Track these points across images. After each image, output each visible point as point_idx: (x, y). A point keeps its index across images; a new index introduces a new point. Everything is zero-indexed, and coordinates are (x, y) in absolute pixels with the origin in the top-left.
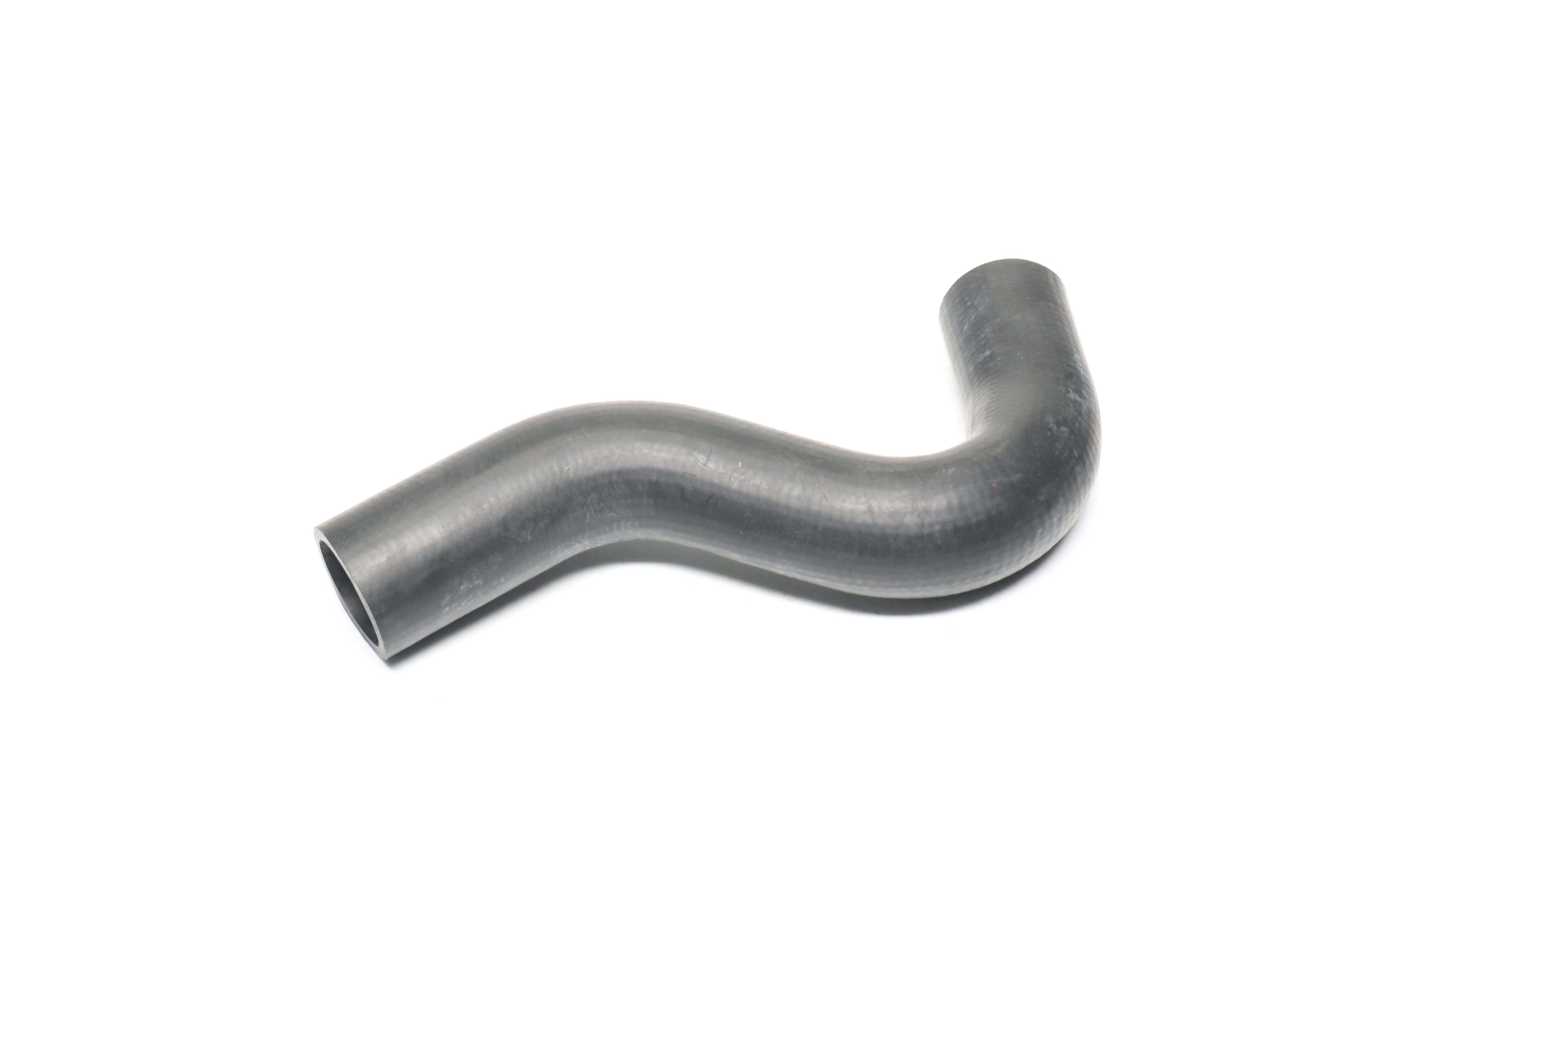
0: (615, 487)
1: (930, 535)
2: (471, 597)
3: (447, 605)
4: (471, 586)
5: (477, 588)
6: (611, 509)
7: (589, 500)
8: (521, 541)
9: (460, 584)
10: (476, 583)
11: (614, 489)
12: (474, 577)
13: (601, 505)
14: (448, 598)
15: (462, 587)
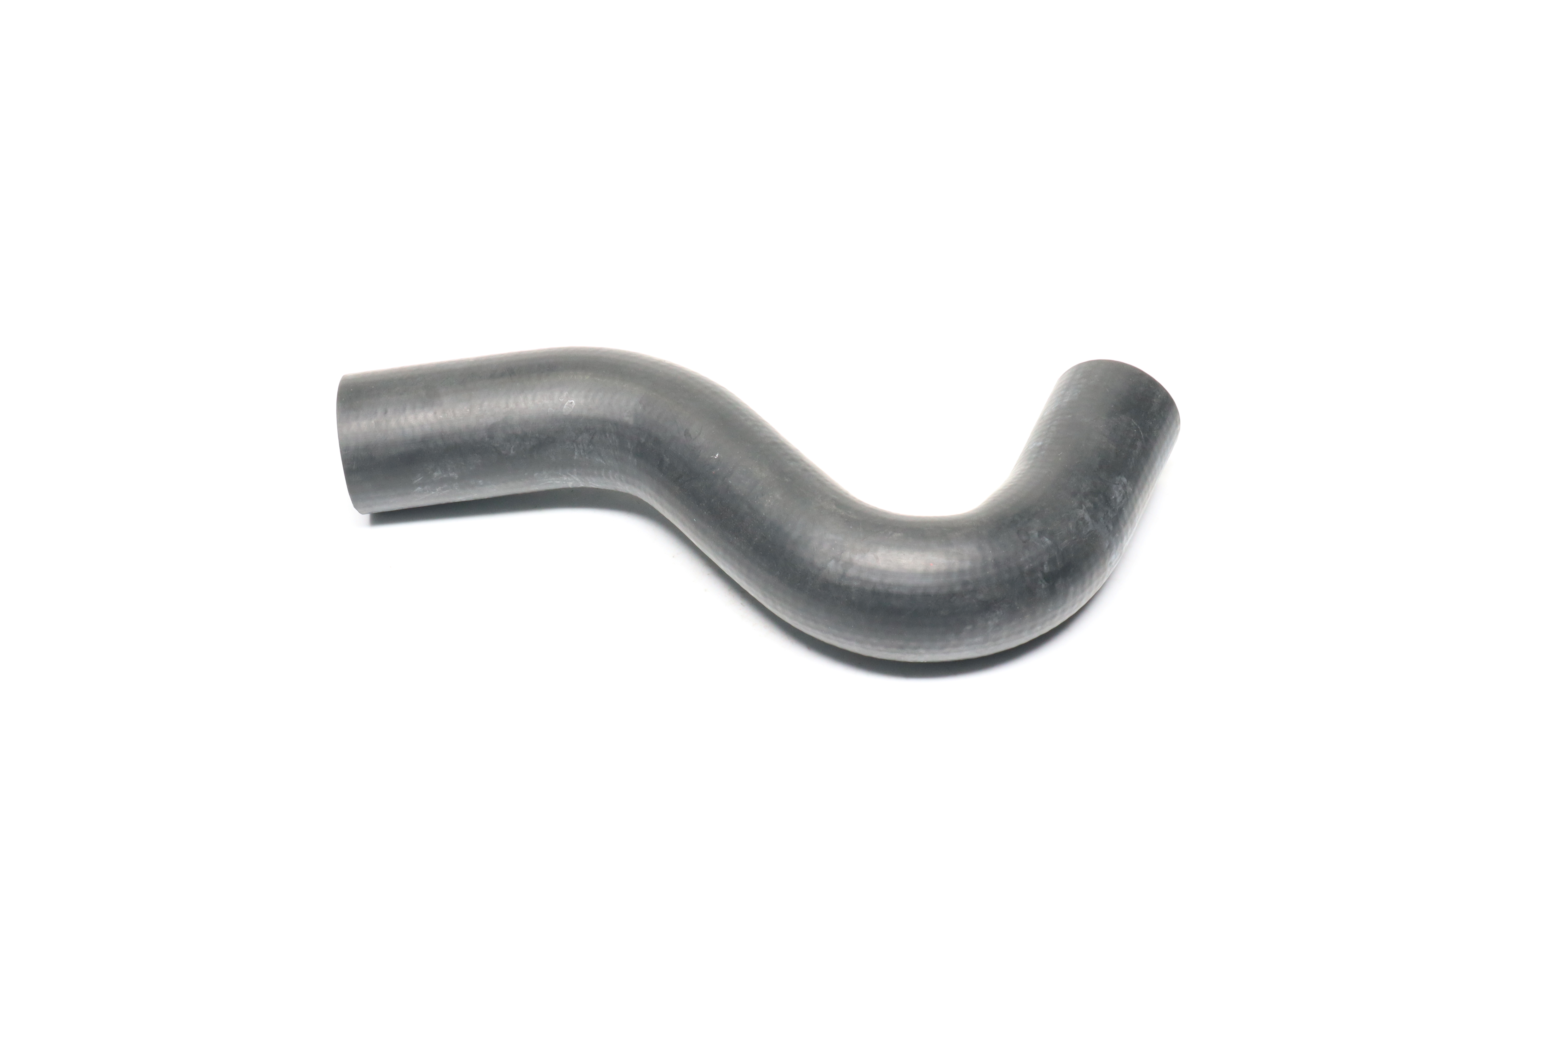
0: (608, 435)
1: (848, 588)
2: (445, 486)
3: (419, 485)
4: (445, 476)
5: (451, 480)
6: (600, 455)
7: (580, 438)
8: (503, 452)
9: (434, 470)
10: (451, 475)
11: (606, 436)
12: (449, 469)
13: (591, 447)
14: (419, 479)
15: (436, 474)
